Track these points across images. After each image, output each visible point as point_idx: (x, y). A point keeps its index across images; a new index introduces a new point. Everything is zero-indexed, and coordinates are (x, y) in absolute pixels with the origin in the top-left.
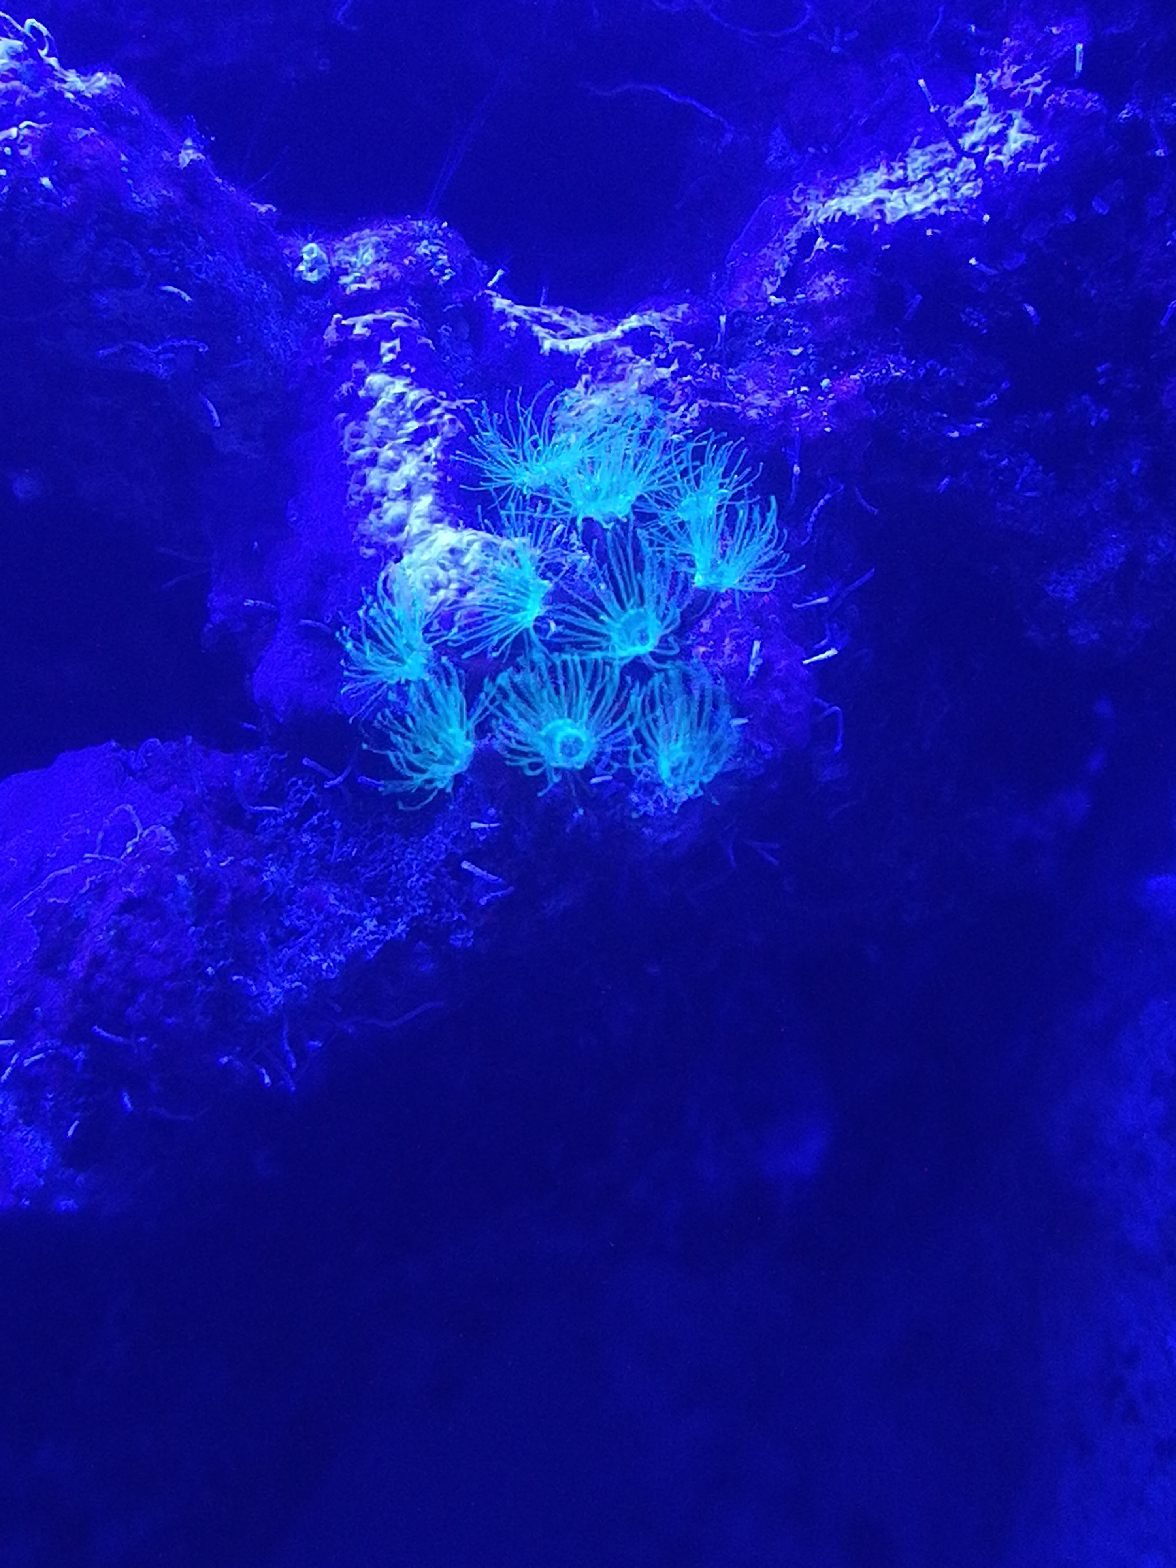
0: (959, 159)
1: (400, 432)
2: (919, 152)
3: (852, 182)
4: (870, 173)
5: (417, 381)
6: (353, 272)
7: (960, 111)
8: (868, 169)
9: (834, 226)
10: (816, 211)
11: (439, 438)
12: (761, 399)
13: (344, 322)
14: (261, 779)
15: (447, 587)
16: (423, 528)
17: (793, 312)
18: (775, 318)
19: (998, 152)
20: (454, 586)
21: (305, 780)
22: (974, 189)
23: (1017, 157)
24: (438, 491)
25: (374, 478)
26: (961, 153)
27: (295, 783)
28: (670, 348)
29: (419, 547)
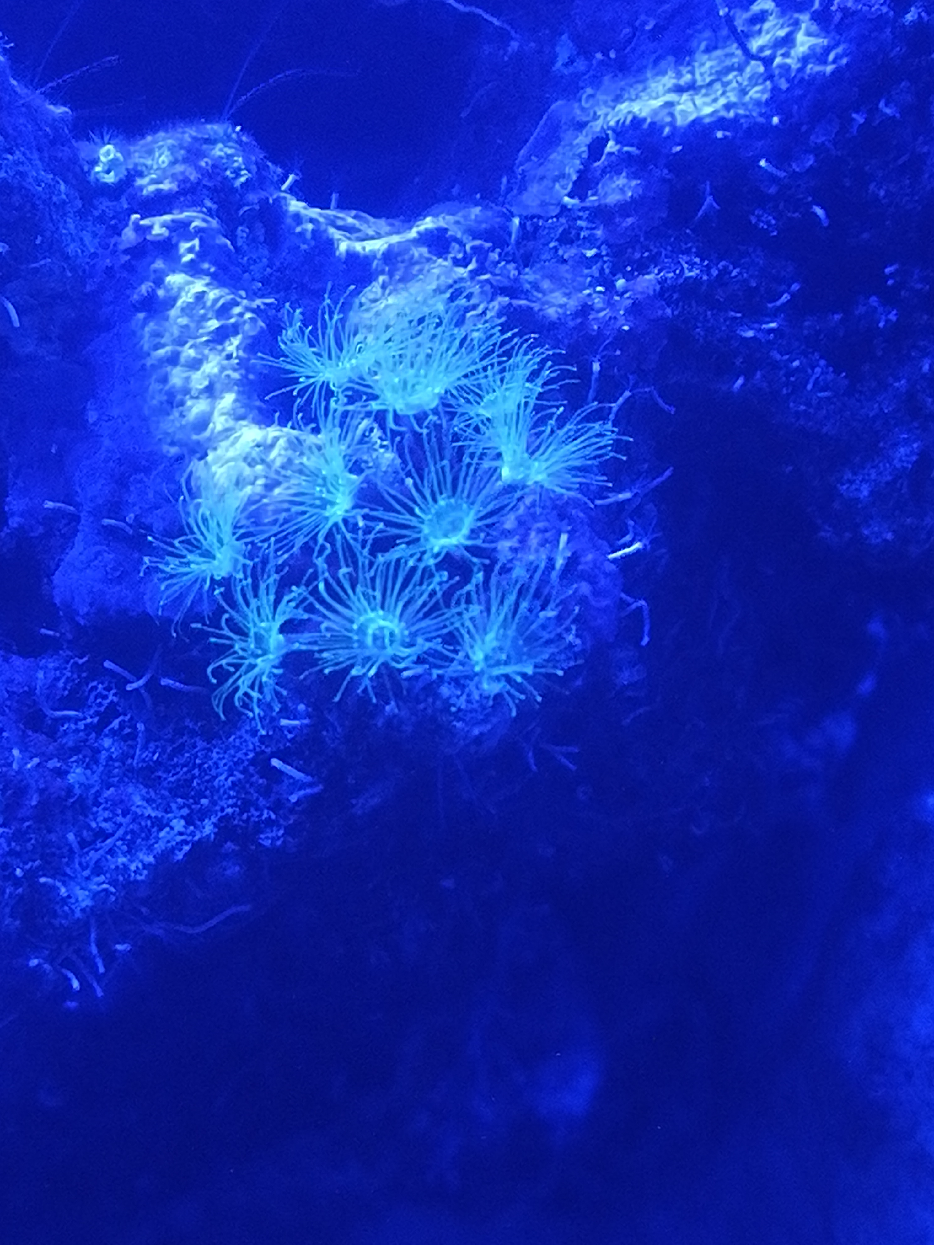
0: (747, 63)
1: (201, 331)
2: (706, 57)
3: (640, 87)
4: (659, 78)
5: (217, 280)
6: (150, 174)
7: (747, 15)
8: (657, 74)
9: (624, 129)
10: (606, 115)
11: (239, 337)
12: (558, 298)
13: (142, 222)
14: (61, 684)
15: (253, 483)
16: (227, 425)
17: (585, 214)
18: (567, 221)
19: (786, 55)
20: (261, 482)
21: (106, 684)
22: (763, 92)
23: (805, 60)
24: (241, 389)
25: (177, 376)
26: (749, 56)
27: (95, 688)
28: (468, 247)
29: (224, 444)
